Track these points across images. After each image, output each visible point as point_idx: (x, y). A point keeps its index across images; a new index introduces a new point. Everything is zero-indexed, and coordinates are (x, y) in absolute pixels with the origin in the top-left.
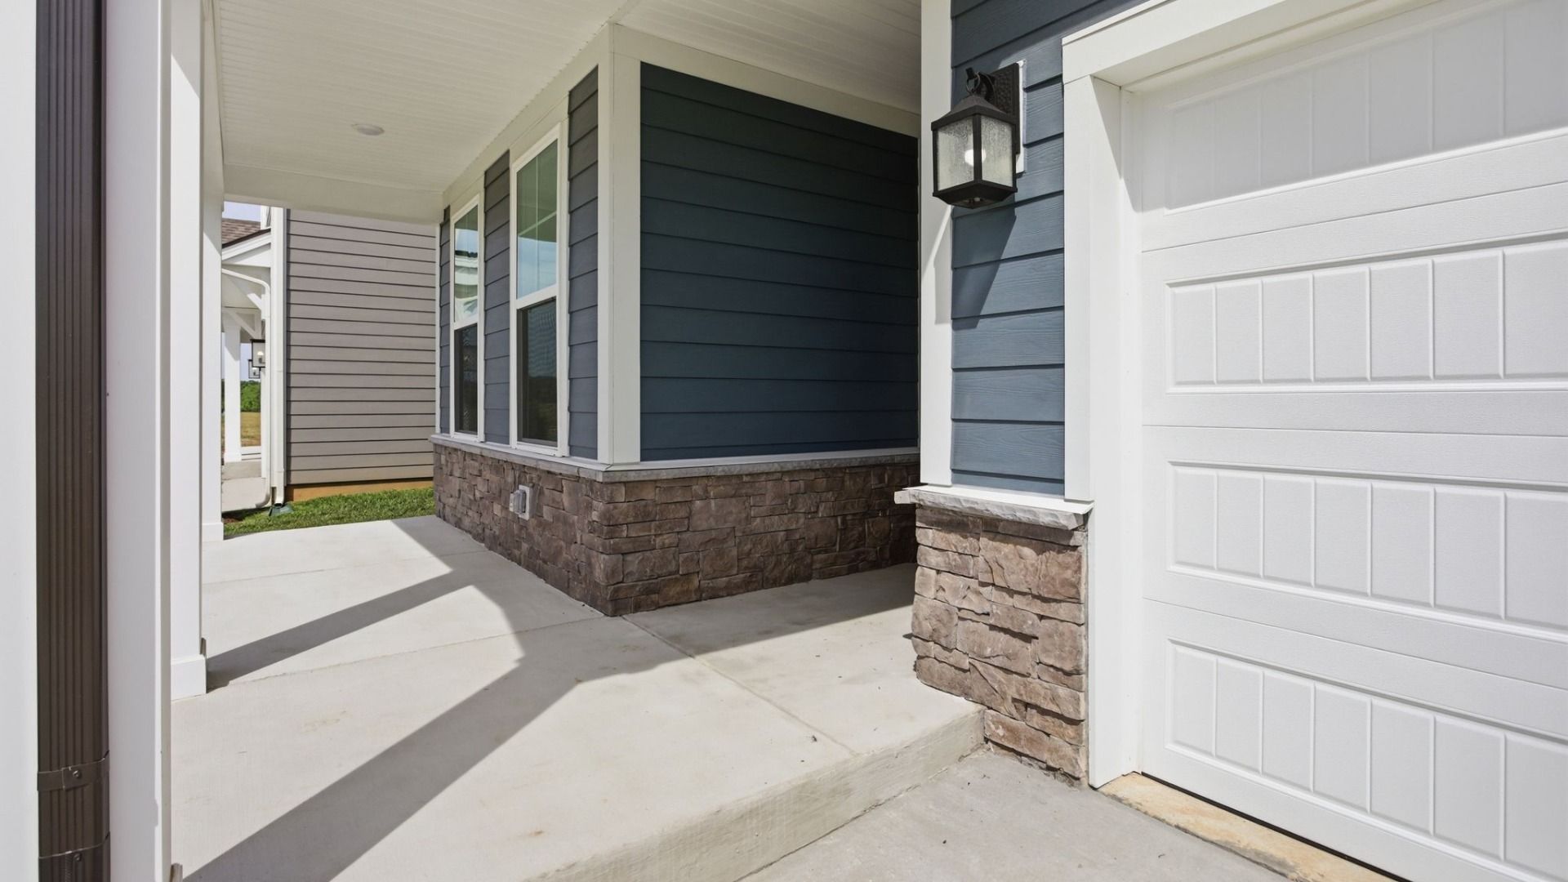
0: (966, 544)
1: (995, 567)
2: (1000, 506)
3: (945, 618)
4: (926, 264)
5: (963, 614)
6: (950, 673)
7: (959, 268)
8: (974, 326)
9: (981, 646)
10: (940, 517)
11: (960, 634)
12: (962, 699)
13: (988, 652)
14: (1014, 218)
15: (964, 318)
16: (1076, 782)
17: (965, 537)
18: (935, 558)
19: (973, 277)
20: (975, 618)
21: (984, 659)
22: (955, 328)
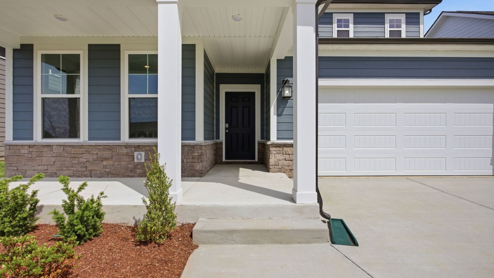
0: (281, 149)
1: (286, 151)
2: (289, 142)
3: (277, 161)
4: (272, 106)
5: (280, 160)
6: (277, 169)
7: (278, 107)
8: (281, 116)
9: (284, 164)
10: (275, 145)
11: (280, 163)
12: (280, 173)
13: (285, 164)
14: (288, 102)
15: (279, 115)
16: (292, 178)
17: (280, 148)
18: (274, 152)
19: (280, 109)
20: (282, 160)
21: (284, 165)
22: (277, 116)
